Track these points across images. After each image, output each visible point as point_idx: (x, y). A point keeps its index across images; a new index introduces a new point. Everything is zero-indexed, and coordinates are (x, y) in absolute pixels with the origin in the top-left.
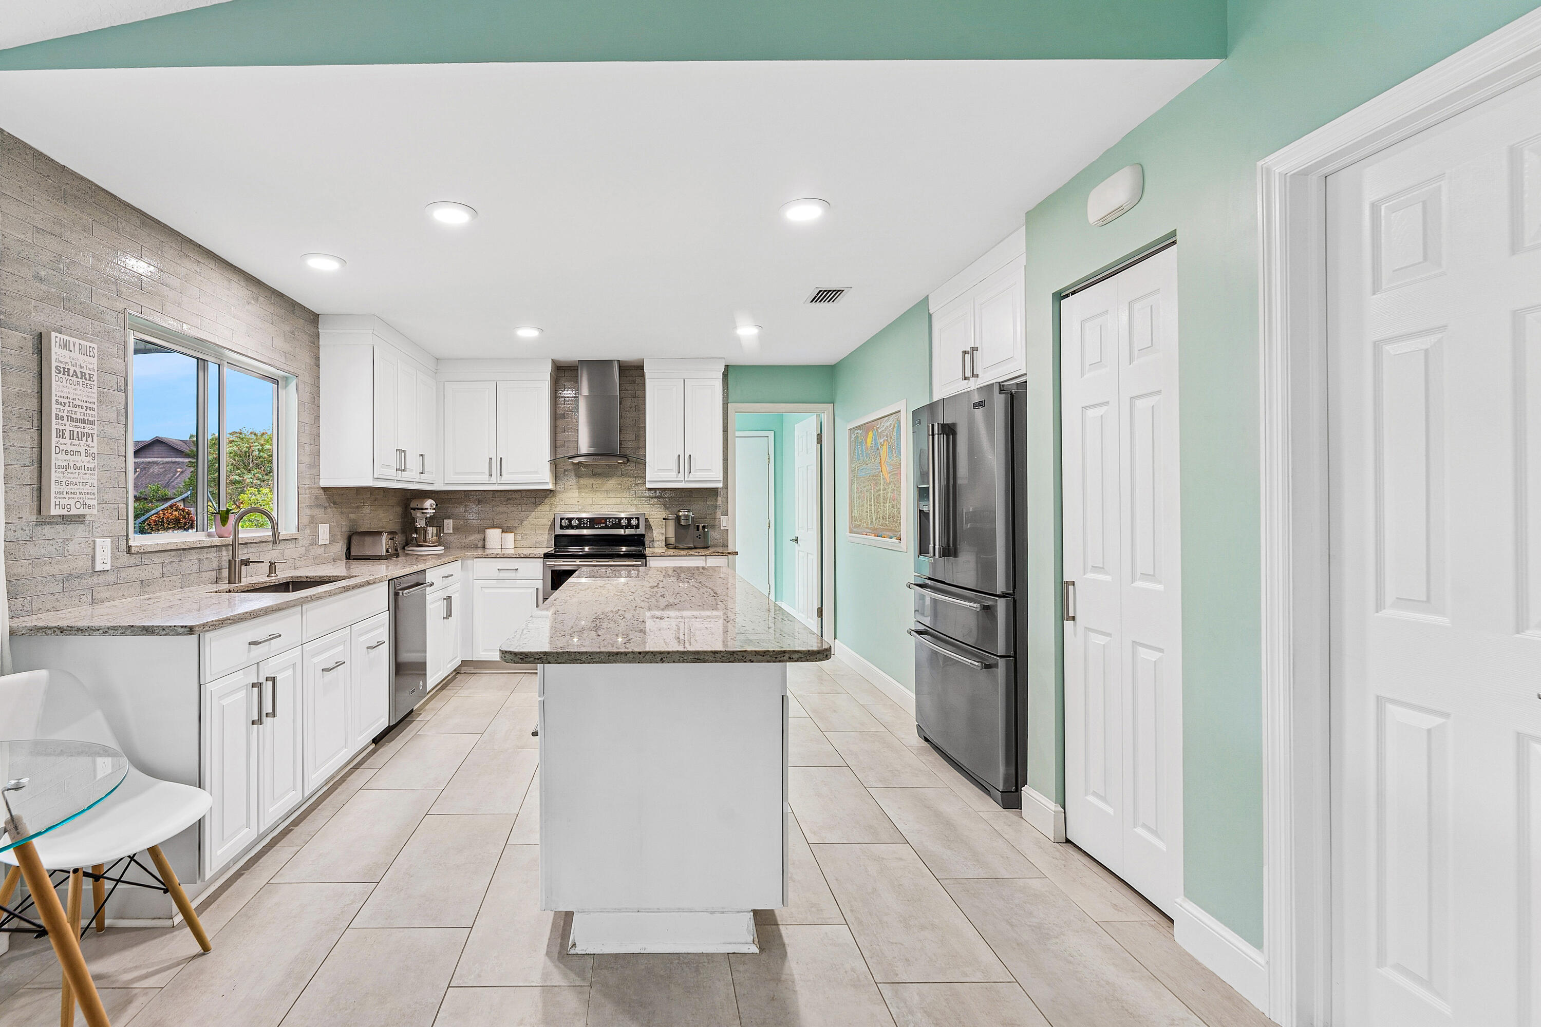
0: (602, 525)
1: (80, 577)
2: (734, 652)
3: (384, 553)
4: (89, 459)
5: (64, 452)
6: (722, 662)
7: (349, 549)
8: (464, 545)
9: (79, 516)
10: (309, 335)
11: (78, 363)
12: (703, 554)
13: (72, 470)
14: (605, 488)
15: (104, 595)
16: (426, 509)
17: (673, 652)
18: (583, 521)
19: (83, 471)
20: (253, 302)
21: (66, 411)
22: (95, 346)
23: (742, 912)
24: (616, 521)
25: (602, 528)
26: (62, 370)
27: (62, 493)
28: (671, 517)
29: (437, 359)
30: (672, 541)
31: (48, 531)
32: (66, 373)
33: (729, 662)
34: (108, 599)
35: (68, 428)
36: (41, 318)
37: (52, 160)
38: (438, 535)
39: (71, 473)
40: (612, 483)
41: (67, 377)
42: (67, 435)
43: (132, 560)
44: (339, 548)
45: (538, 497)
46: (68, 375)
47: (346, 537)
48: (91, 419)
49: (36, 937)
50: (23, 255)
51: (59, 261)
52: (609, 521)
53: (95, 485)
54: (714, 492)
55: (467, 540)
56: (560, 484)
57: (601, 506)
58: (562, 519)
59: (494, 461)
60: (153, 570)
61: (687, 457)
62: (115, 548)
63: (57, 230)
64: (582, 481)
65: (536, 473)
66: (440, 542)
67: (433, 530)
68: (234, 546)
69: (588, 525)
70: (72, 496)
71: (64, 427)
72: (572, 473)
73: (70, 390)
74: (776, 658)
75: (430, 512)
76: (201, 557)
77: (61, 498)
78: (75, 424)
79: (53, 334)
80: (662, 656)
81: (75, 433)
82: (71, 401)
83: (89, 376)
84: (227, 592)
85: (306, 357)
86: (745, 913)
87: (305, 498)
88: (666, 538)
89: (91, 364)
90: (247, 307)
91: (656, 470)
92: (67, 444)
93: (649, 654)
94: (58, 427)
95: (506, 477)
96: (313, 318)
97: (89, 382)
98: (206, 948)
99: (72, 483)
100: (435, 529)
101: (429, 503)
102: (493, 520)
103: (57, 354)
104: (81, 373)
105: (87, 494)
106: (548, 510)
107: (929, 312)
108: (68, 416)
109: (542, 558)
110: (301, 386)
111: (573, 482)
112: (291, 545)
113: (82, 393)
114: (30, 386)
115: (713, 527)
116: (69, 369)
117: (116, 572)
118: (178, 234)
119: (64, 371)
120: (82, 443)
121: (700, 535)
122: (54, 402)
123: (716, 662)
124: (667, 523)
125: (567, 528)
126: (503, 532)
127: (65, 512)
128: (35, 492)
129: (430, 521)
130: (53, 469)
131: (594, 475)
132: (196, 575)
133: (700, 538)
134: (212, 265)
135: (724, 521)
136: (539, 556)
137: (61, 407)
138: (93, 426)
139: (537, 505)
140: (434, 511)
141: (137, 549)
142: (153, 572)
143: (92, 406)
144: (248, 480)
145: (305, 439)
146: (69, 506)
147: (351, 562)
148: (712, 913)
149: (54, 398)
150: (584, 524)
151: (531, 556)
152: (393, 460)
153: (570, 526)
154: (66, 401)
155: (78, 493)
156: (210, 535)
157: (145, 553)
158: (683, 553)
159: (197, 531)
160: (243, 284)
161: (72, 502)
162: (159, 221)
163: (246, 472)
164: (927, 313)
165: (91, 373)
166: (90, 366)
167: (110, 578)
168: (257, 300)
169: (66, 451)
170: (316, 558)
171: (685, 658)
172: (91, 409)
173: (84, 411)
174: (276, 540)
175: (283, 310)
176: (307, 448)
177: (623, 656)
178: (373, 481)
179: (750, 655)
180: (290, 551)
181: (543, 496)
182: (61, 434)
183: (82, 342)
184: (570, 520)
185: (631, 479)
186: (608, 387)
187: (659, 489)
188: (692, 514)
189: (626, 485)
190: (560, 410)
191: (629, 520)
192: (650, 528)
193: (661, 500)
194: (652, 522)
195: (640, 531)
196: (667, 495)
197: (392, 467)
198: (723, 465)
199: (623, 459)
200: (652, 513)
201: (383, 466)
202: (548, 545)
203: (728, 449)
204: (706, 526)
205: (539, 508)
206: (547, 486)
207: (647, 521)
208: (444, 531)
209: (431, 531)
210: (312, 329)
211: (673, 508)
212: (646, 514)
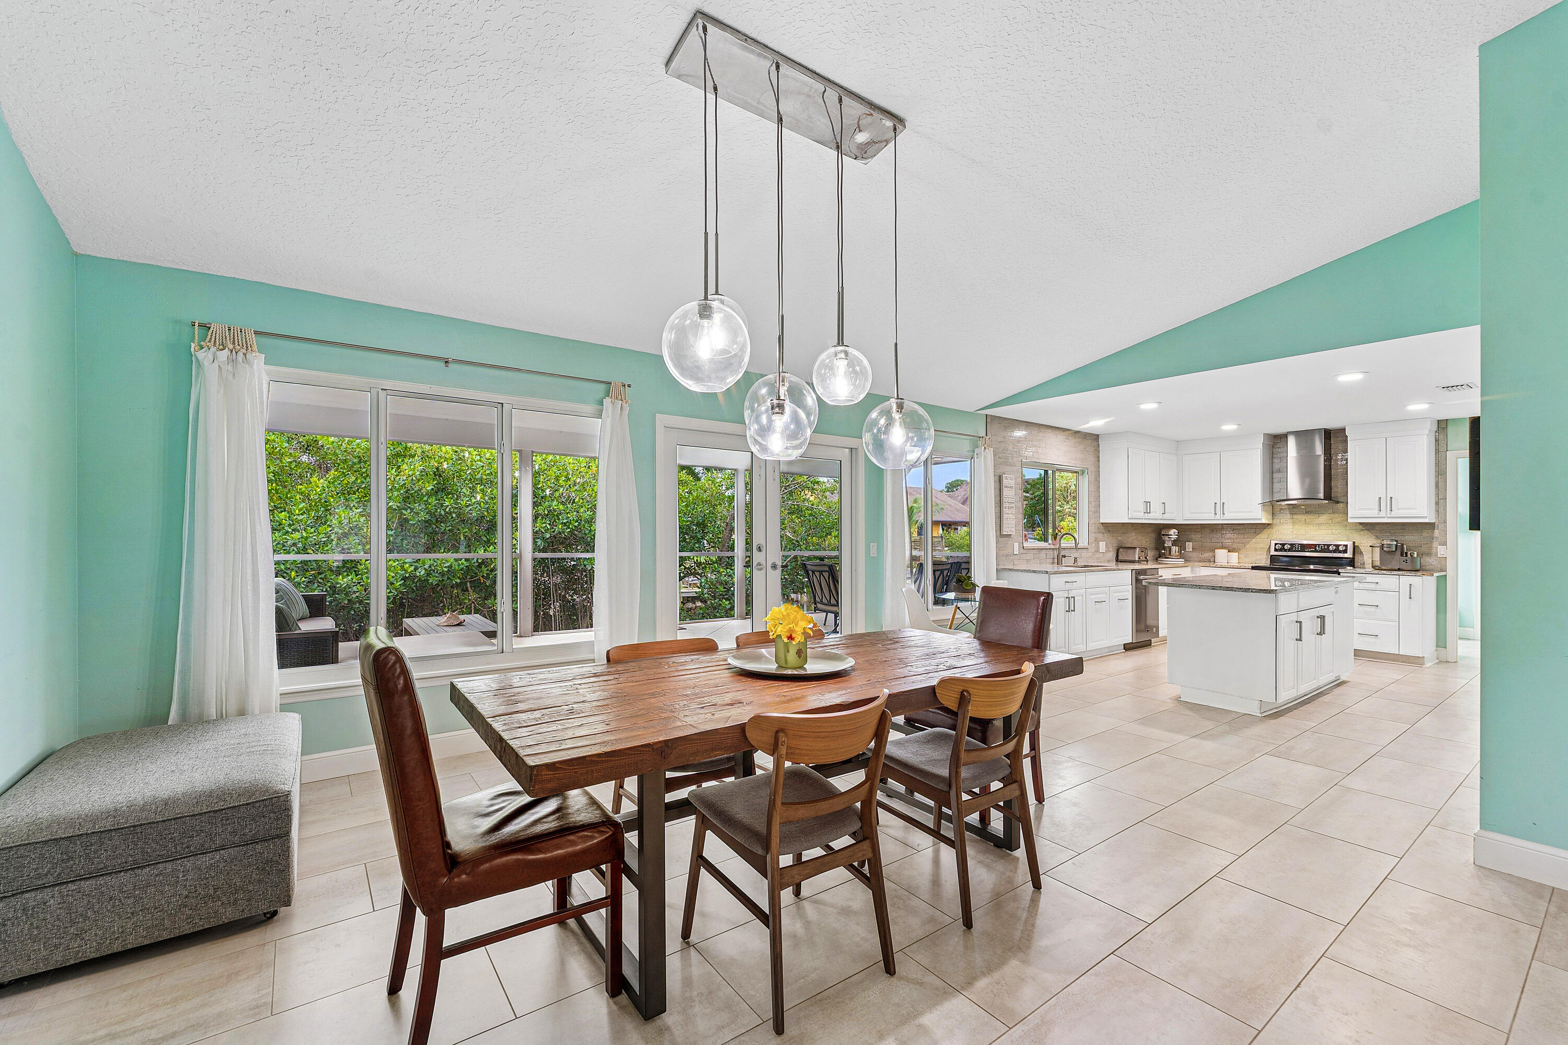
1: (1010, 555)
3: (1137, 559)
4: (1012, 515)
7: (1117, 556)
8: (1201, 558)
9: (1010, 535)
10: (1094, 446)
11: (1007, 483)
13: (1009, 520)
15: (1016, 563)
16: (1172, 535)
18: (1294, 546)
19: (1011, 521)
22: (1014, 476)
25: (1311, 551)
27: (1006, 528)
28: (1378, 545)
29: (1179, 444)
30: (1378, 563)
31: (1004, 540)
34: (1018, 564)
35: (1008, 506)
36: (1001, 472)
38: (1180, 552)
40: (1324, 518)
41: (1005, 489)
43: (1025, 551)
44: (1112, 555)
45: (1257, 528)
47: (1115, 549)
48: (1013, 501)
50: (997, 451)
51: (1004, 450)
52: (1319, 546)
53: (1014, 525)
54: (1431, 526)
55: (1204, 556)
56: (1276, 520)
57: (1313, 535)
58: (1276, 544)
59: (1218, 505)
61: (1388, 499)
62: (1019, 547)
63: (1004, 440)
64: (1295, 517)
65: (1251, 512)
66: (1181, 556)
68: (1059, 549)
69: (1299, 549)
70: (1009, 528)
72: (1288, 512)
75: (1175, 537)
76: (1047, 552)
78: (1009, 504)
79: (1003, 475)
82: (1008, 496)
83: (1012, 487)
85: (1092, 458)
87: (1092, 529)
88: (1372, 561)
90: (1065, 443)
91: (1357, 509)
92: (1007, 511)
94: (1005, 506)
95: (1227, 516)
96: (1096, 438)
97: (1013, 489)
99: (1008, 525)
100: (1177, 548)
101: (1174, 532)
102: (1222, 543)
104: (1007, 486)
105: (1013, 528)
106: (1266, 537)
108: (1006, 502)
109: (1249, 569)
110: (1089, 473)
111: (1288, 519)
112: (1085, 551)
113: (1008, 492)
114: (998, 493)
115: (1429, 554)
117: (1020, 555)
120: (1011, 510)
121: (1406, 560)
124: (1373, 550)
125: (1280, 550)
126: (1229, 551)
128: (999, 527)
129: (1175, 543)
130: (1004, 520)
131: (1306, 513)
132: (1045, 557)
133: (1406, 563)
135: (1441, 551)
136: (1247, 567)
137: (1006, 499)
138: (1014, 503)
139: (1256, 534)
140: (1177, 536)
141: (1026, 548)
142: (1032, 556)
143: (1013, 497)
144: (1067, 510)
145: (1092, 499)
146: (1007, 532)
147: (1116, 561)
149: (1004, 497)
150: (1295, 548)
151: (1240, 567)
152: (1142, 507)
153: (1283, 549)
156: (1049, 544)
157: (1030, 549)
158: (1385, 572)
159: (1047, 542)
163: (1065, 503)
166: (1012, 484)
167: (1018, 557)
168: (1068, 439)
169: (1007, 514)
170: (1099, 557)
173: (1011, 499)
174: (1076, 548)
175: (1080, 439)
176: (1093, 503)
178: (1127, 519)
180: (1084, 554)
181: (1262, 528)
182: (1006, 508)
183: (1010, 476)
184: (1283, 545)
185: (1336, 515)
186: (1312, 448)
187: (1361, 523)
188: (1395, 543)
189: (1337, 520)
190: (1276, 466)
191: (1337, 546)
192: (1361, 553)
193: (1367, 532)
194: (1362, 549)
195: (1349, 555)
196: (1378, 528)
197: (1141, 511)
198: (1437, 503)
199: (1327, 502)
200: (1363, 541)
201: (1135, 511)
202: (1266, 562)
203: (1446, 490)
204: (1416, 553)
205: (1258, 536)
206: (1264, 521)
207: (1355, 548)
208: (1185, 549)
209: (1175, 549)
210: (1095, 443)
211: (1377, 537)
212: (1354, 543)
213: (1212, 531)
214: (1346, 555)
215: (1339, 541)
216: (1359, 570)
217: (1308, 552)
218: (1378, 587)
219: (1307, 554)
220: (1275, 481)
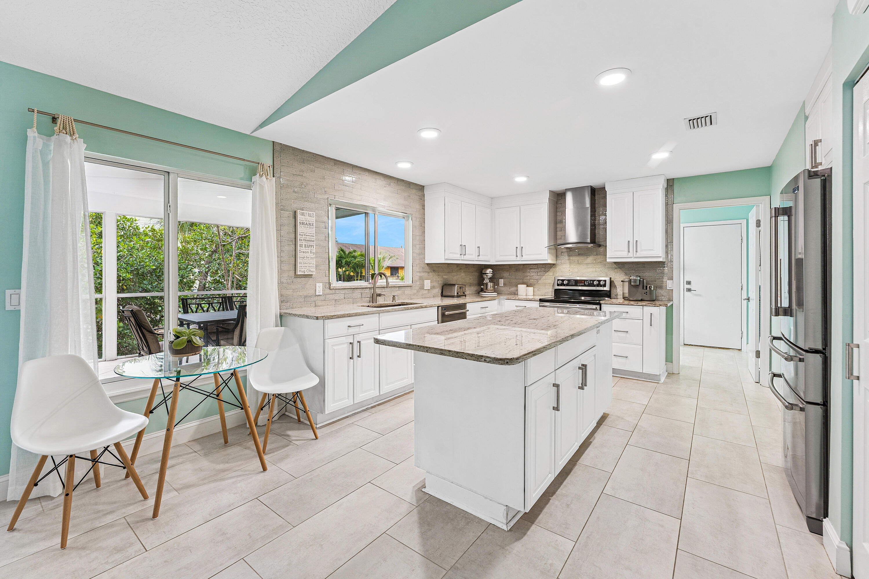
0: (582, 284)
1: (310, 297)
2: (458, 352)
3: (456, 294)
4: (312, 254)
5: (302, 252)
6: (453, 357)
7: (442, 292)
8: (508, 292)
9: (310, 275)
10: (419, 196)
11: (308, 220)
12: (641, 305)
13: (306, 258)
14: (586, 262)
15: (319, 304)
16: (488, 274)
17: (432, 348)
18: (570, 282)
19: (310, 259)
20: (387, 186)
21: (303, 238)
22: (314, 213)
23: (501, 504)
24: (591, 282)
25: (582, 286)
26: (302, 223)
27: (302, 267)
28: (627, 280)
29: (492, 198)
30: (627, 295)
31: (299, 280)
32: (303, 224)
33: (456, 357)
35: (304, 244)
36: (295, 206)
37: (299, 149)
38: (494, 287)
39: (305, 260)
40: (590, 259)
41: (303, 225)
42: (304, 246)
43: (331, 292)
44: (438, 291)
45: (547, 267)
46: (304, 225)
47: (441, 286)
48: (313, 240)
49: (241, 409)
50: (289, 185)
51: (302, 185)
52: (587, 282)
53: (315, 264)
54: (661, 264)
55: (510, 290)
56: (558, 260)
57: (583, 273)
58: (558, 280)
59: (518, 248)
60: (340, 296)
61: (635, 242)
62: (324, 287)
63: (301, 173)
64: (571, 258)
65: (540, 254)
66: (495, 290)
67: (491, 284)
69: (574, 284)
70: (305, 268)
71: (302, 243)
72: (566, 254)
73: (305, 230)
74: (478, 359)
75: (490, 275)
76: (362, 292)
77: (302, 268)
78: (306, 242)
79: (298, 211)
80: (427, 349)
81: (307, 245)
82: (305, 234)
83: (312, 225)
84: (367, 307)
85: (418, 206)
86: (502, 506)
87: (417, 269)
88: (623, 293)
89: (313, 220)
90: (384, 188)
91: (613, 251)
92: (304, 249)
93: (422, 347)
94: (300, 243)
95: (525, 257)
96: (421, 188)
97: (312, 226)
98: (317, 438)
99: (306, 263)
100: (492, 284)
101: (489, 271)
102: (523, 280)
103: (300, 217)
104: (309, 223)
105: (311, 267)
106: (552, 275)
107: (805, 115)
108: (304, 239)
109: (538, 301)
110: (414, 219)
111: (566, 259)
112: (409, 289)
113: (309, 231)
114: (292, 229)
115: (661, 287)
116: (304, 223)
117: (324, 296)
118: (351, 165)
119: (302, 224)
120: (309, 249)
121: (646, 292)
122: (299, 234)
123: (450, 356)
124: (624, 284)
126: (527, 286)
127: (303, 273)
128: (294, 266)
129: (491, 280)
130: (298, 258)
131: (579, 255)
132: (360, 299)
133: (647, 294)
134: (367, 174)
135: (669, 284)
136: (537, 300)
137: (301, 236)
138: (313, 242)
139: (545, 272)
140: (492, 275)
141: (333, 288)
142: (340, 297)
143: (313, 235)
146: (304, 271)
147: (443, 298)
148: (486, 498)
149: (299, 233)
150: (571, 283)
151: (533, 300)
152: (458, 250)
153: (562, 284)
154: (303, 234)
155: (308, 267)
156: (367, 283)
157: (337, 289)
158: (632, 303)
159: (365, 282)
160: (382, 179)
161: (306, 270)
162: (342, 162)
164: (804, 115)
165: (313, 223)
166: (312, 221)
167: (322, 298)
168: (390, 185)
169: (303, 252)
170: (423, 295)
171: (437, 352)
172: (312, 236)
173: (310, 237)
175: (404, 187)
176: (418, 246)
177: (412, 346)
178: (445, 260)
179: (465, 355)
180: (408, 291)
181: (549, 267)
182: (301, 246)
183: (309, 212)
184: (563, 280)
185: (599, 257)
186: (583, 202)
187: (615, 263)
188: (639, 278)
189: (599, 261)
190: (559, 218)
191: (599, 281)
192: (615, 287)
193: (619, 270)
194: (616, 283)
195: (607, 288)
196: (626, 266)
197: (457, 254)
198: (667, 246)
199: (592, 245)
200: (616, 277)
201: (451, 253)
202: (550, 295)
203: (673, 235)
204: (653, 286)
205: (547, 274)
206: (550, 262)
207: (611, 282)
208: (498, 285)
209: (490, 285)
210: (420, 193)
211: (626, 274)
212: (611, 278)
213: (517, 270)
214: (605, 289)
215: (601, 277)
216: (614, 301)
217: (580, 286)
218: (628, 316)
219: (580, 288)
220: (558, 230)
